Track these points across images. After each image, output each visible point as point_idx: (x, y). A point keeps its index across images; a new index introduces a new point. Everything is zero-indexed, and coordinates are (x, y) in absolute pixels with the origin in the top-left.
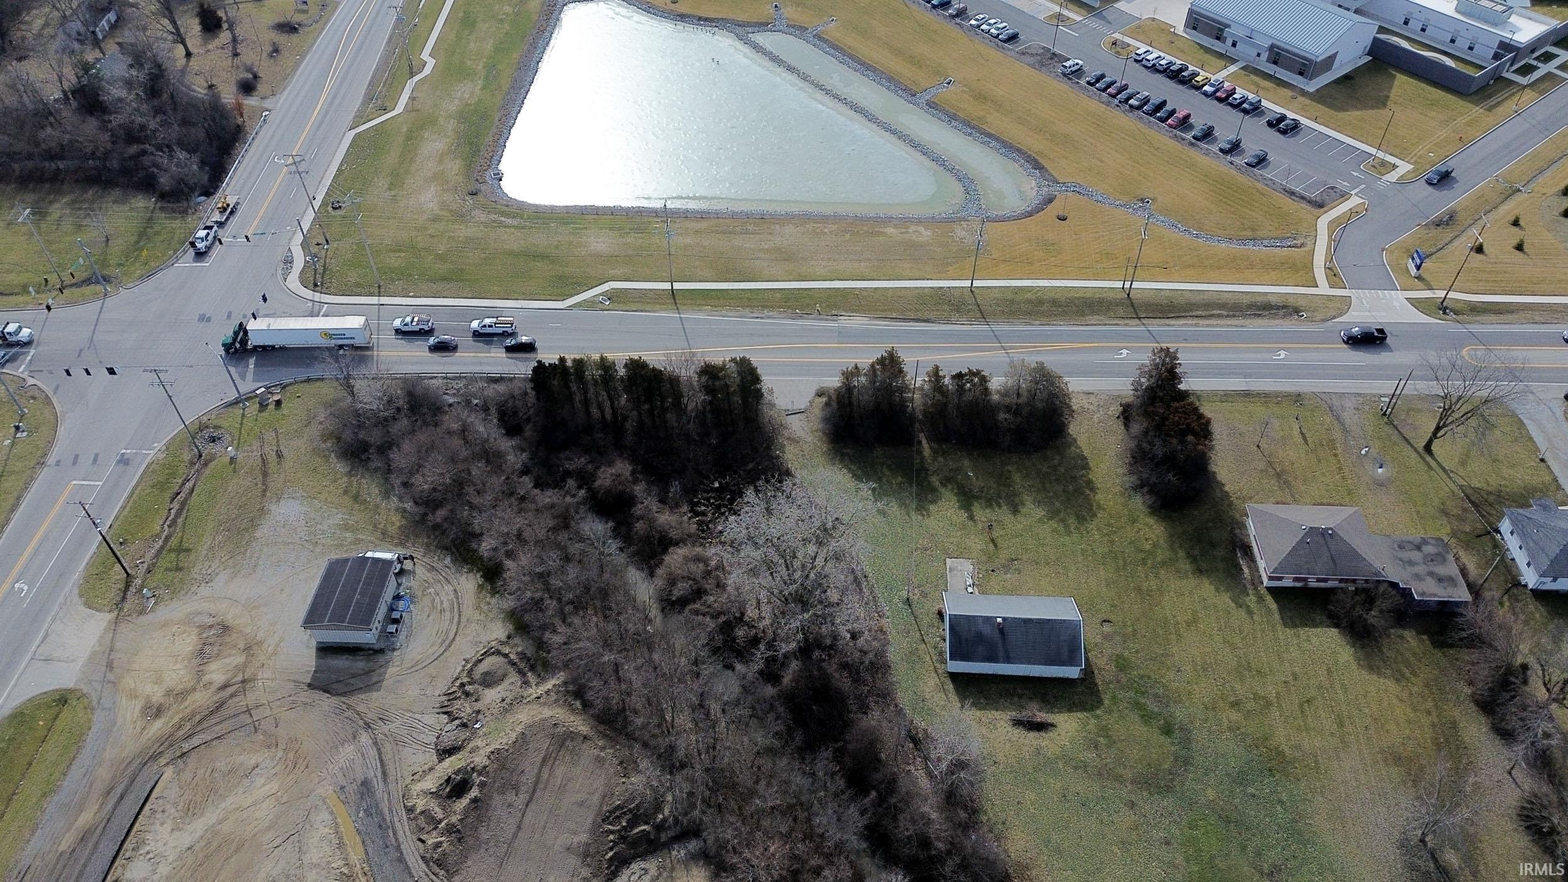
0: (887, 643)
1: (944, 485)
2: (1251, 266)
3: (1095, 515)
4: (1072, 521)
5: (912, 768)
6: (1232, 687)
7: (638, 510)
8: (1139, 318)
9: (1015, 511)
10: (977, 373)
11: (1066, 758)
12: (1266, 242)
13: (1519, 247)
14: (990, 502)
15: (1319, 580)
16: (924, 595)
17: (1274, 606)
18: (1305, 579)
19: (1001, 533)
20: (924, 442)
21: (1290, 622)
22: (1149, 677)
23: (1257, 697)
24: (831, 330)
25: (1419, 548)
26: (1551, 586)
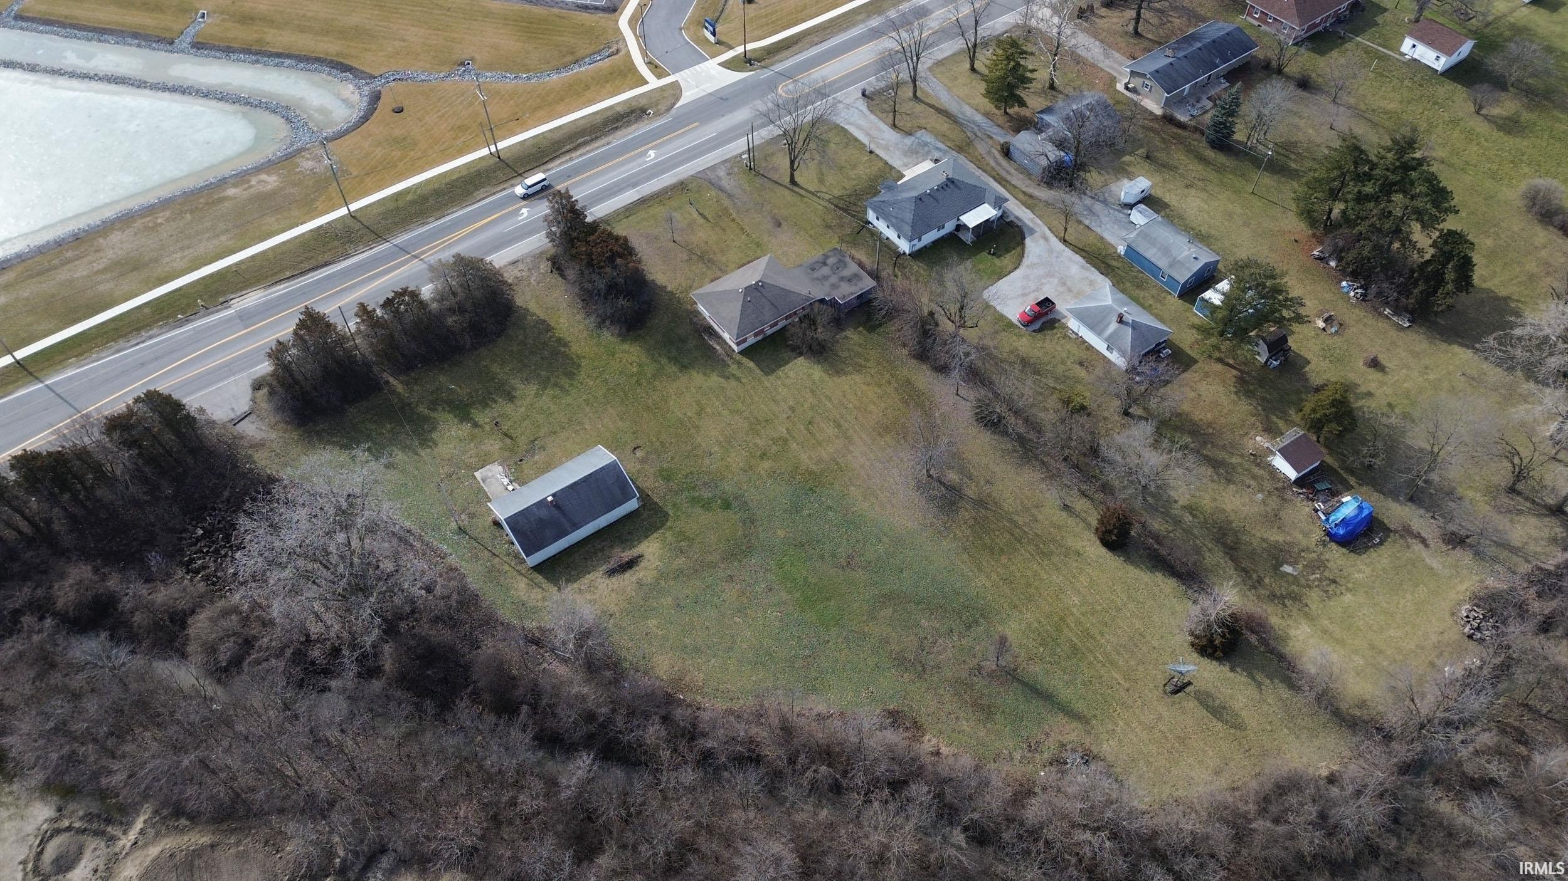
0: (463, 577)
1: (434, 410)
2: (587, 87)
3: (579, 366)
4: (564, 382)
5: (545, 665)
6: (755, 444)
7: (126, 604)
8: (520, 175)
9: (511, 398)
10: (405, 292)
11: (662, 575)
12: (587, 60)
14: (485, 402)
15: (772, 326)
16: (472, 516)
17: (751, 364)
18: (762, 331)
19: (510, 423)
20: (391, 380)
21: (769, 371)
22: (691, 473)
23: (775, 441)
24: (229, 320)
25: (825, 264)
26: (919, 245)
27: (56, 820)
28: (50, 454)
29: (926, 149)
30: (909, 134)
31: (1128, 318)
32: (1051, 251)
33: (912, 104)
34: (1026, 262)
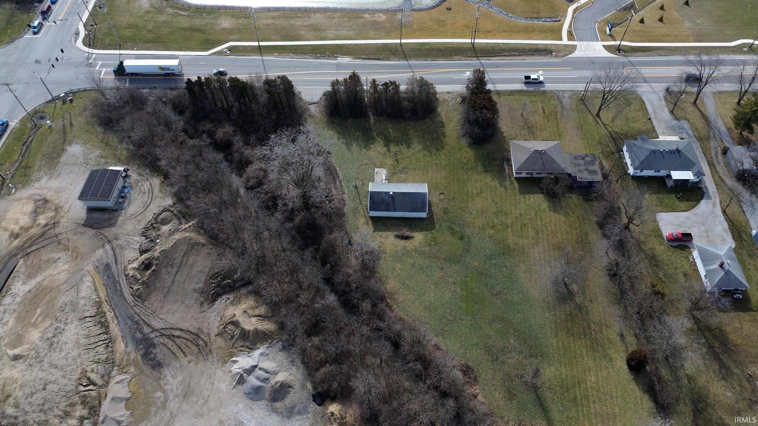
0: (345, 205)
1: (378, 136)
2: (534, 31)
3: (444, 148)
4: (433, 151)
5: (349, 255)
6: (492, 220)
7: (235, 148)
8: (477, 57)
9: (409, 147)
10: (395, 82)
11: (415, 250)
12: (543, 19)
13: (661, 20)
14: (398, 143)
15: (538, 174)
16: (363, 184)
17: (517, 185)
18: (531, 174)
19: (401, 156)
20: (371, 116)
21: (523, 192)
22: (457, 217)
23: (502, 224)
24: (333, 64)
25: (583, 159)
26: (639, 174)
27: (170, 206)
28: (243, 82)
29: (681, 131)
30: (677, 119)
31: (727, 267)
32: (713, 212)
33: (690, 105)
34: (694, 211)
